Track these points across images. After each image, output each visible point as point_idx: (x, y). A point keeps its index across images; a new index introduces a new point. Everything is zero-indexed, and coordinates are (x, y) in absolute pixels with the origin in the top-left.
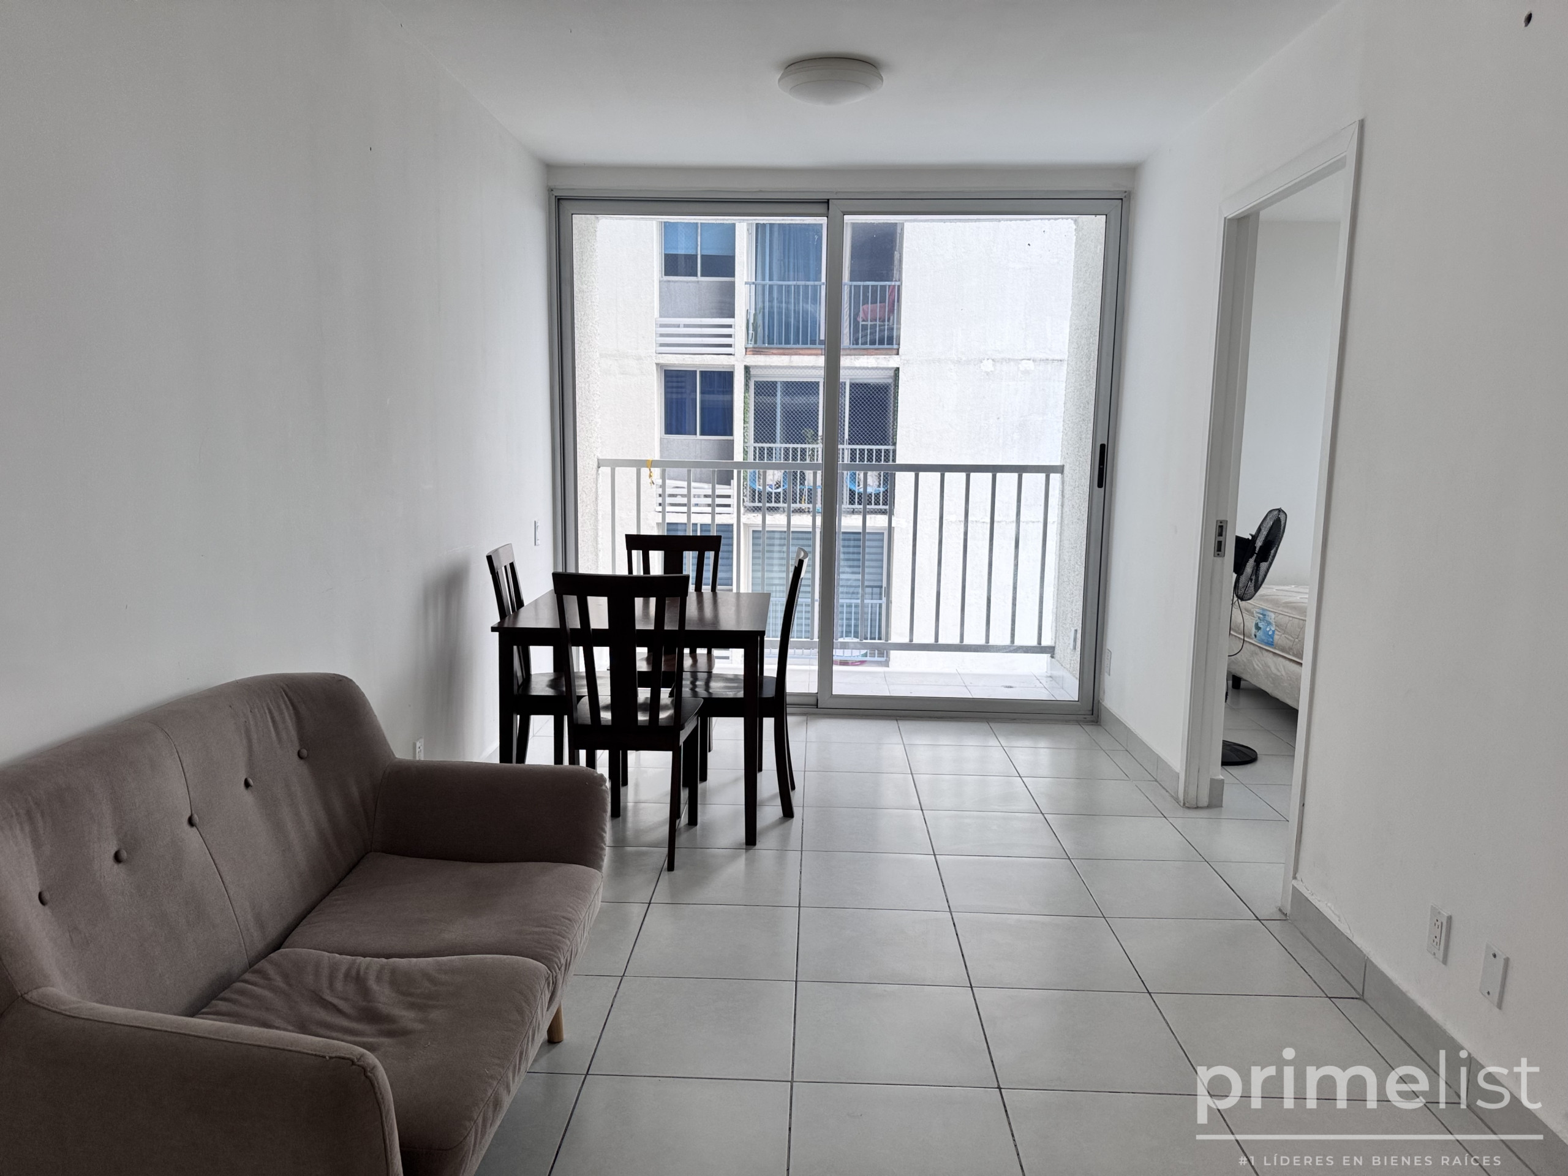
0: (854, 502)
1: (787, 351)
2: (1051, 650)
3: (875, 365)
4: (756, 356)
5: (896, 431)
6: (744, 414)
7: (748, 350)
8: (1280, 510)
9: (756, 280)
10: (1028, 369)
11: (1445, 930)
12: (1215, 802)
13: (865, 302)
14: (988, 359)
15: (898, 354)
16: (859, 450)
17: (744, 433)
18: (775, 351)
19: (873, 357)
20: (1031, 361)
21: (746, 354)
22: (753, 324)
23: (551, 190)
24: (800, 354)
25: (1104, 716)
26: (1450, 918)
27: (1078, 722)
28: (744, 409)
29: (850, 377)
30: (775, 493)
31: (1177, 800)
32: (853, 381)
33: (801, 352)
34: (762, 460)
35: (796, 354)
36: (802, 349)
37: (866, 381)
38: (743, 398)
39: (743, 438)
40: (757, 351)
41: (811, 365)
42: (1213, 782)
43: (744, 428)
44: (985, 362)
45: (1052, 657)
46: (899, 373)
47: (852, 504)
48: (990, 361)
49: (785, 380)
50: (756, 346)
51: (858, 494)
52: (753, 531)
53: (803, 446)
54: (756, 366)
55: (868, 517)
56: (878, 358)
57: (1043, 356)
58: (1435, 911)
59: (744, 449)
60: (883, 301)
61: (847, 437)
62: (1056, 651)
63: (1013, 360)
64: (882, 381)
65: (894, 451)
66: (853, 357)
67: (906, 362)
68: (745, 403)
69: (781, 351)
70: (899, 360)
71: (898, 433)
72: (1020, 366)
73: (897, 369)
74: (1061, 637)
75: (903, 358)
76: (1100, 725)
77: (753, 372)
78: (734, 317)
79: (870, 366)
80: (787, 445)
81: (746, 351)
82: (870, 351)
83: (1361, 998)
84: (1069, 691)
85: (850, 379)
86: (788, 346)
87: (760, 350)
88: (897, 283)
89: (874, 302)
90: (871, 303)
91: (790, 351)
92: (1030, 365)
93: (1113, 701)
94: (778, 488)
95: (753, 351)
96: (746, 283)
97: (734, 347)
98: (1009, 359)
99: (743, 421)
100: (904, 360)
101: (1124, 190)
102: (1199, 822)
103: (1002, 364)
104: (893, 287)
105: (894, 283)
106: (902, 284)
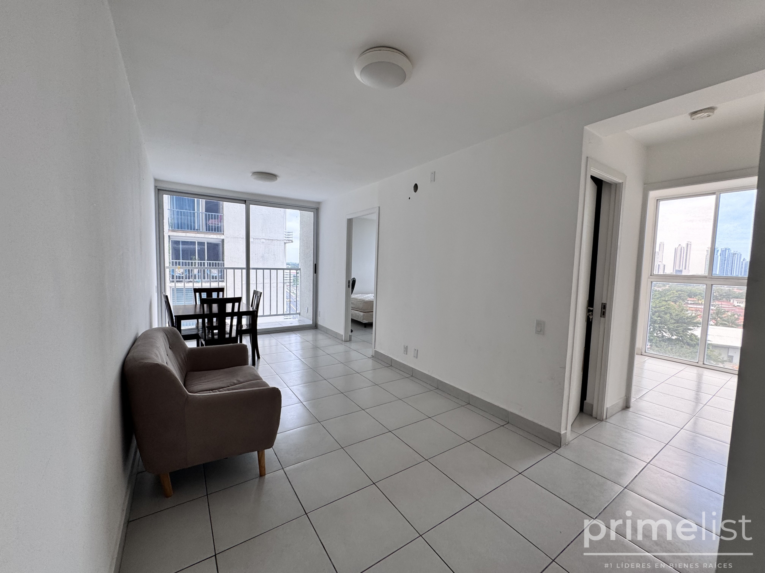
1: (184, 232)
2: (299, 314)
3: (216, 238)
5: (224, 257)
6: (169, 250)
7: (169, 230)
8: (354, 278)
9: (171, 209)
10: (263, 241)
11: (406, 349)
12: (350, 340)
13: (212, 219)
15: (223, 235)
16: (215, 263)
17: (169, 257)
18: (180, 231)
19: (215, 235)
21: (169, 232)
22: (171, 222)
23: (156, 187)
24: (189, 233)
25: (319, 327)
26: (407, 346)
27: (313, 329)
29: (207, 241)
30: (182, 276)
31: (342, 340)
34: (176, 266)
35: (188, 233)
36: (190, 231)
37: (211, 242)
38: (168, 245)
40: (173, 231)
41: (194, 236)
42: (350, 335)
43: (168, 255)
45: (300, 315)
47: (210, 279)
48: (252, 239)
49: (183, 240)
50: (172, 229)
51: (212, 276)
52: (173, 289)
53: (192, 261)
54: (173, 236)
56: (217, 236)
57: (267, 238)
58: (404, 346)
59: (169, 262)
60: (218, 219)
61: (206, 259)
62: (301, 313)
63: (259, 239)
64: (217, 242)
65: (224, 263)
66: (208, 235)
68: (169, 247)
69: (182, 231)
72: (261, 240)
73: (224, 239)
74: (302, 310)
75: (225, 236)
76: (318, 329)
77: (171, 237)
79: (214, 238)
80: (183, 261)
82: (214, 233)
83: (391, 366)
84: (310, 322)
86: (185, 230)
88: (222, 214)
89: (215, 219)
91: (186, 232)
93: (320, 322)
94: (183, 274)
96: (168, 209)
99: (168, 253)
101: (318, 207)
102: (348, 344)
103: (256, 239)
104: (221, 216)
105: (221, 214)
106: (224, 215)
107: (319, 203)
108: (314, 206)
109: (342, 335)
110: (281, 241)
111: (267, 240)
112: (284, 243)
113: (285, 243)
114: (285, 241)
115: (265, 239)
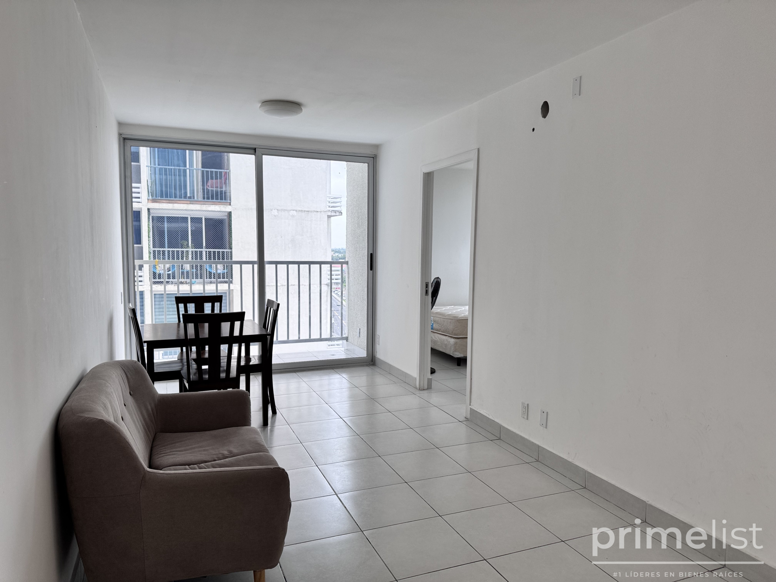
0: (212, 278)
1: (171, 201)
2: (347, 339)
3: (219, 210)
4: (154, 203)
5: (232, 242)
6: (148, 233)
7: (149, 200)
8: (438, 278)
9: (150, 165)
10: (294, 214)
11: (526, 409)
12: (429, 387)
13: (212, 178)
14: (275, 209)
15: (230, 205)
16: (217, 251)
17: (149, 243)
18: (164, 201)
19: (217, 206)
20: (295, 211)
21: (148, 202)
22: (151, 187)
23: (120, 134)
24: (178, 203)
25: (377, 362)
26: (528, 405)
27: (367, 365)
28: (148, 230)
29: (205, 215)
30: (168, 274)
31: (416, 388)
32: (206, 217)
33: (179, 202)
34: (160, 257)
35: (176, 203)
36: (179, 200)
37: (212, 217)
38: (147, 225)
39: (148, 245)
40: (154, 201)
41: (185, 209)
42: (428, 379)
43: (149, 240)
44: (273, 210)
45: (347, 341)
46: (231, 214)
47: (211, 279)
49: (168, 216)
50: (153, 198)
51: (213, 273)
52: (154, 294)
53: (182, 249)
54: (154, 209)
55: (219, 285)
56: (220, 207)
57: (300, 209)
58: (523, 403)
59: (149, 251)
60: (221, 178)
61: (204, 245)
62: (349, 338)
63: (287, 210)
64: (221, 218)
65: (231, 252)
66: (207, 205)
67: (234, 209)
68: (148, 227)
69: (168, 201)
70: (231, 208)
71: (233, 243)
72: (290, 213)
73: (230, 212)
74: (351, 333)
75: (233, 207)
76: (376, 366)
77: (151, 211)
78: (140, 183)
79: (216, 210)
80: (169, 249)
81: (148, 201)
82: (215, 203)
83: (500, 439)
84: (362, 353)
85: (205, 216)
86: (172, 199)
87: (156, 200)
88: (228, 171)
89: (216, 179)
90: (215, 179)
91: (173, 202)
92: (295, 213)
93: (380, 355)
94: (169, 271)
95: (152, 201)
96: (147, 166)
97: (141, 199)
98: (285, 210)
99: (148, 237)
100: (234, 208)
101: (375, 154)
102: (425, 394)
103: (281, 211)
104: (226, 173)
105: (226, 171)
106: (230, 171)
107: (377, 147)
108: (368, 152)
109: (416, 379)
110: (322, 213)
111: (300, 212)
112: (328, 215)
113: (329, 217)
114: (329, 214)
115: (296, 211)
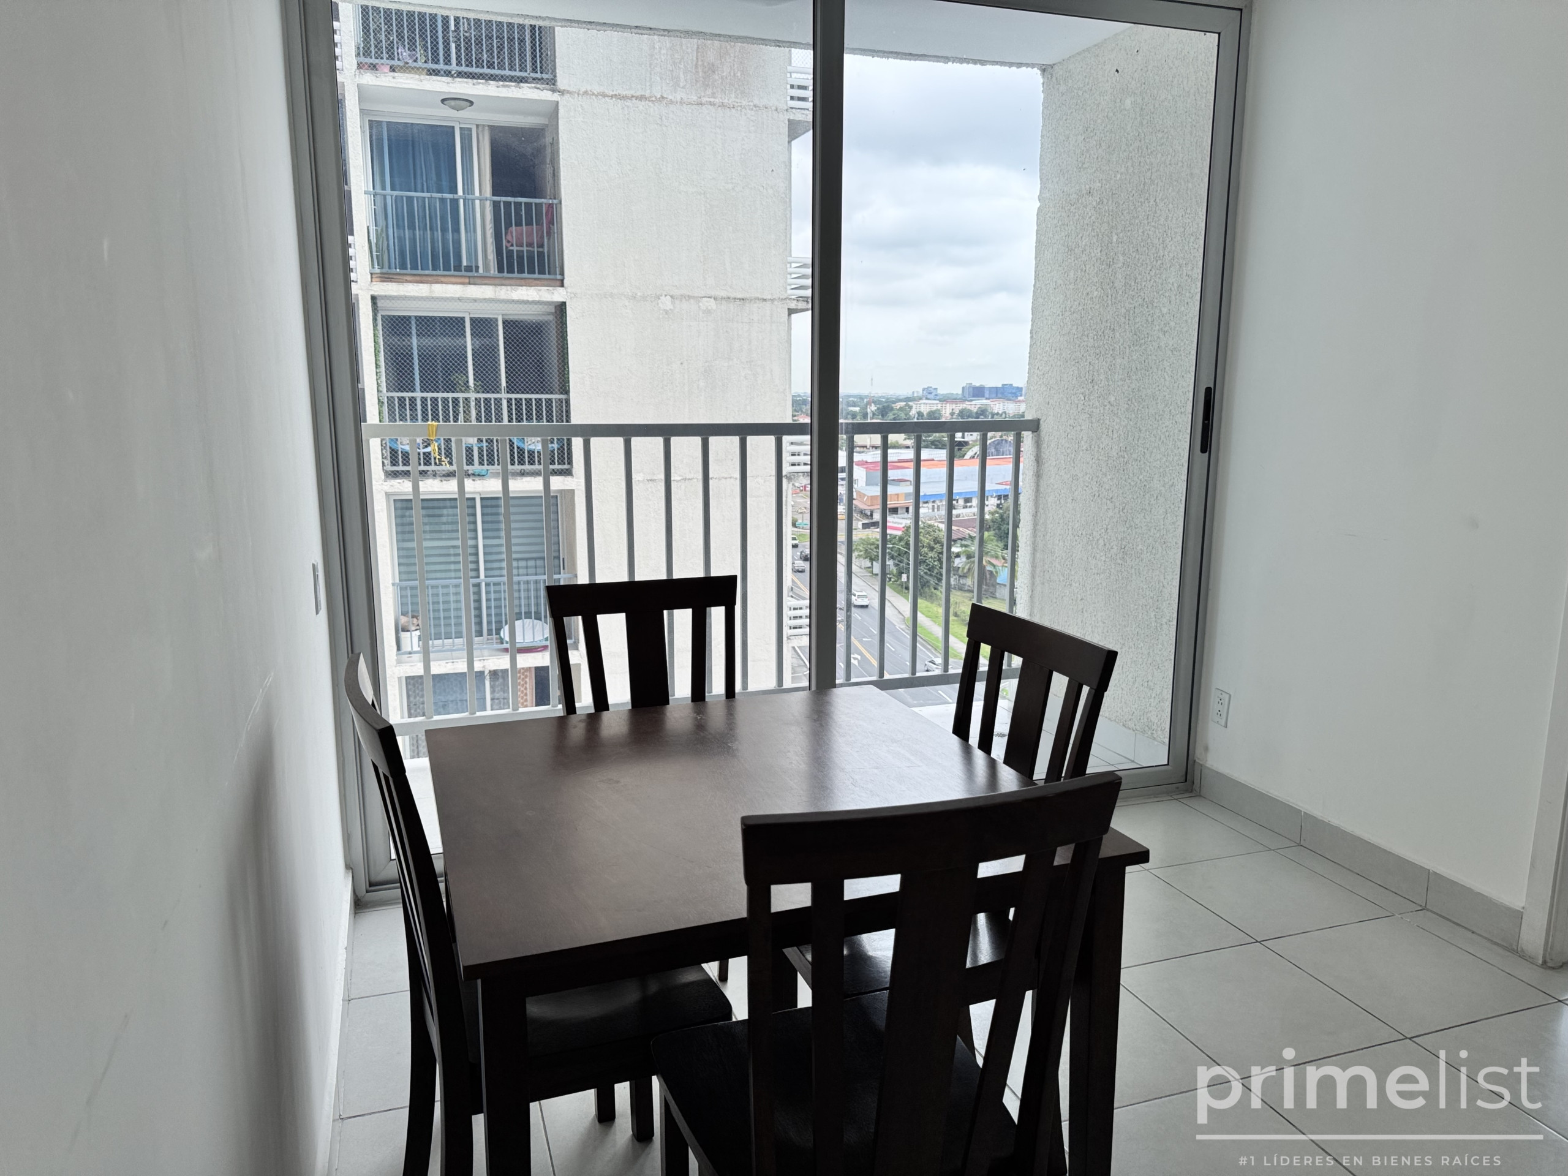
0: (525, 462)
1: (425, 278)
3: (536, 299)
4: (385, 284)
5: (568, 378)
6: (375, 355)
7: (373, 276)
9: (374, 188)
10: (709, 308)
13: (519, 224)
14: (666, 296)
15: (562, 286)
16: (535, 399)
17: (377, 380)
18: (408, 278)
19: (533, 288)
20: (712, 300)
21: (372, 281)
22: (376, 244)
24: (442, 283)
28: (375, 350)
29: (504, 312)
30: (424, 454)
32: (506, 318)
33: (443, 279)
34: (404, 413)
35: (437, 283)
36: (444, 276)
38: (372, 335)
39: (376, 386)
40: (386, 278)
41: (457, 296)
43: (377, 373)
44: (663, 298)
46: (565, 308)
47: (522, 464)
48: (668, 297)
49: (421, 314)
50: (384, 271)
51: (528, 452)
52: (396, 500)
53: (455, 395)
54: (386, 297)
56: (540, 290)
57: (723, 294)
59: (379, 399)
60: (539, 223)
61: (504, 383)
63: (694, 297)
65: (568, 402)
66: (509, 288)
67: (573, 295)
68: (375, 342)
69: (418, 278)
70: (565, 293)
71: (570, 379)
72: (701, 304)
73: (564, 304)
75: (569, 290)
77: (380, 304)
79: (530, 299)
80: (425, 395)
81: (372, 278)
82: (527, 281)
85: (503, 315)
86: (427, 272)
87: (391, 276)
88: (555, 201)
89: (529, 223)
90: (526, 225)
91: (430, 279)
92: (712, 304)
94: (426, 447)
95: (380, 277)
96: (365, 192)
97: (356, 272)
98: (688, 296)
99: (374, 365)
100: (571, 293)
103: (681, 301)
104: (551, 206)
105: (551, 202)
106: (560, 202)
110: (776, 303)
111: (724, 302)
112: (789, 309)
113: (791, 312)
114: (793, 305)
115: (715, 299)
